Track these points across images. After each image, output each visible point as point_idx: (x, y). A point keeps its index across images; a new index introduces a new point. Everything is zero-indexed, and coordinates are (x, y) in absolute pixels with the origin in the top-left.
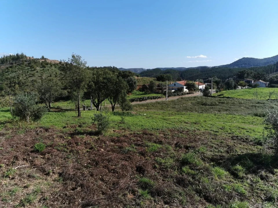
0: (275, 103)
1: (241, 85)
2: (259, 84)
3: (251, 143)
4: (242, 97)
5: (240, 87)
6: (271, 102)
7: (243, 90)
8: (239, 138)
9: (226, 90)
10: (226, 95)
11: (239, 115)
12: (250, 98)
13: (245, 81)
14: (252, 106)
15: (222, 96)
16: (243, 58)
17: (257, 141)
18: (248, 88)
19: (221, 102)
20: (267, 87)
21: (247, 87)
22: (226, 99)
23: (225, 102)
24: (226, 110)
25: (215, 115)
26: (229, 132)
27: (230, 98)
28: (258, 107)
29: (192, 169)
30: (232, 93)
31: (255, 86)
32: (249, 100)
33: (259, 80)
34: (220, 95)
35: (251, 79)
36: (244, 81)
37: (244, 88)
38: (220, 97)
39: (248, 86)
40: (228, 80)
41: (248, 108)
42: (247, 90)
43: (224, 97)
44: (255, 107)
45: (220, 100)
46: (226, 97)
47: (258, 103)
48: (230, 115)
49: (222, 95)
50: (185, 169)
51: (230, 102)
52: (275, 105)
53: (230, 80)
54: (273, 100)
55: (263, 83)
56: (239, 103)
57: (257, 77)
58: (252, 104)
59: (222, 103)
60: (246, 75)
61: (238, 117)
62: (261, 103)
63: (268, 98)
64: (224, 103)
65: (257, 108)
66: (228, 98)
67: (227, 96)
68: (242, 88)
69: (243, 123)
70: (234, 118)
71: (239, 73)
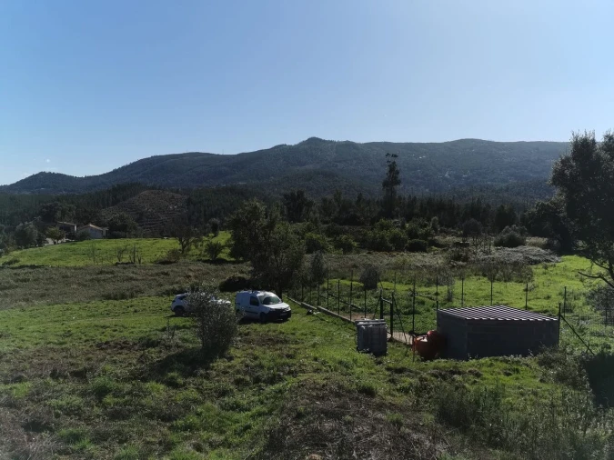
0: (131, 270)
1: (53, 236)
2: (90, 232)
3: (136, 347)
4: (62, 263)
5: (50, 241)
6: (125, 268)
7: (57, 247)
8: (112, 344)
9: (19, 249)
10: (23, 261)
11: (75, 303)
12: (81, 264)
13: (61, 228)
14: (92, 280)
15: (16, 265)
16: (41, 173)
17: (144, 341)
18: (67, 242)
19: (20, 278)
20: (104, 237)
21: (65, 240)
22: (30, 270)
23: (31, 277)
24: (42, 296)
25: (23, 310)
26: (84, 338)
27: (37, 267)
28: (104, 280)
29: (117, 397)
30: (37, 255)
31: (82, 237)
32: (81, 268)
33: (87, 224)
34: (10, 263)
35: (70, 221)
36: (58, 228)
37: (60, 241)
38: (11, 266)
39: (67, 237)
40: (24, 227)
41: (85, 286)
42: (68, 246)
43: (22, 267)
44: (99, 281)
45: (15, 274)
46: (27, 266)
47: (101, 273)
48: (56, 306)
49: (16, 261)
50: (108, 399)
51: (41, 276)
52: (133, 273)
53: (28, 225)
54: (127, 264)
55: (96, 230)
56: (63, 277)
57: (83, 219)
58: (88, 277)
59: (25, 280)
60: (59, 214)
61: (76, 307)
62: (107, 273)
63: (115, 260)
64: (29, 280)
65: (102, 282)
66: (33, 267)
67: (29, 264)
68: (55, 243)
69: (90, 316)
70: (68, 309)
71: (45, 210)
